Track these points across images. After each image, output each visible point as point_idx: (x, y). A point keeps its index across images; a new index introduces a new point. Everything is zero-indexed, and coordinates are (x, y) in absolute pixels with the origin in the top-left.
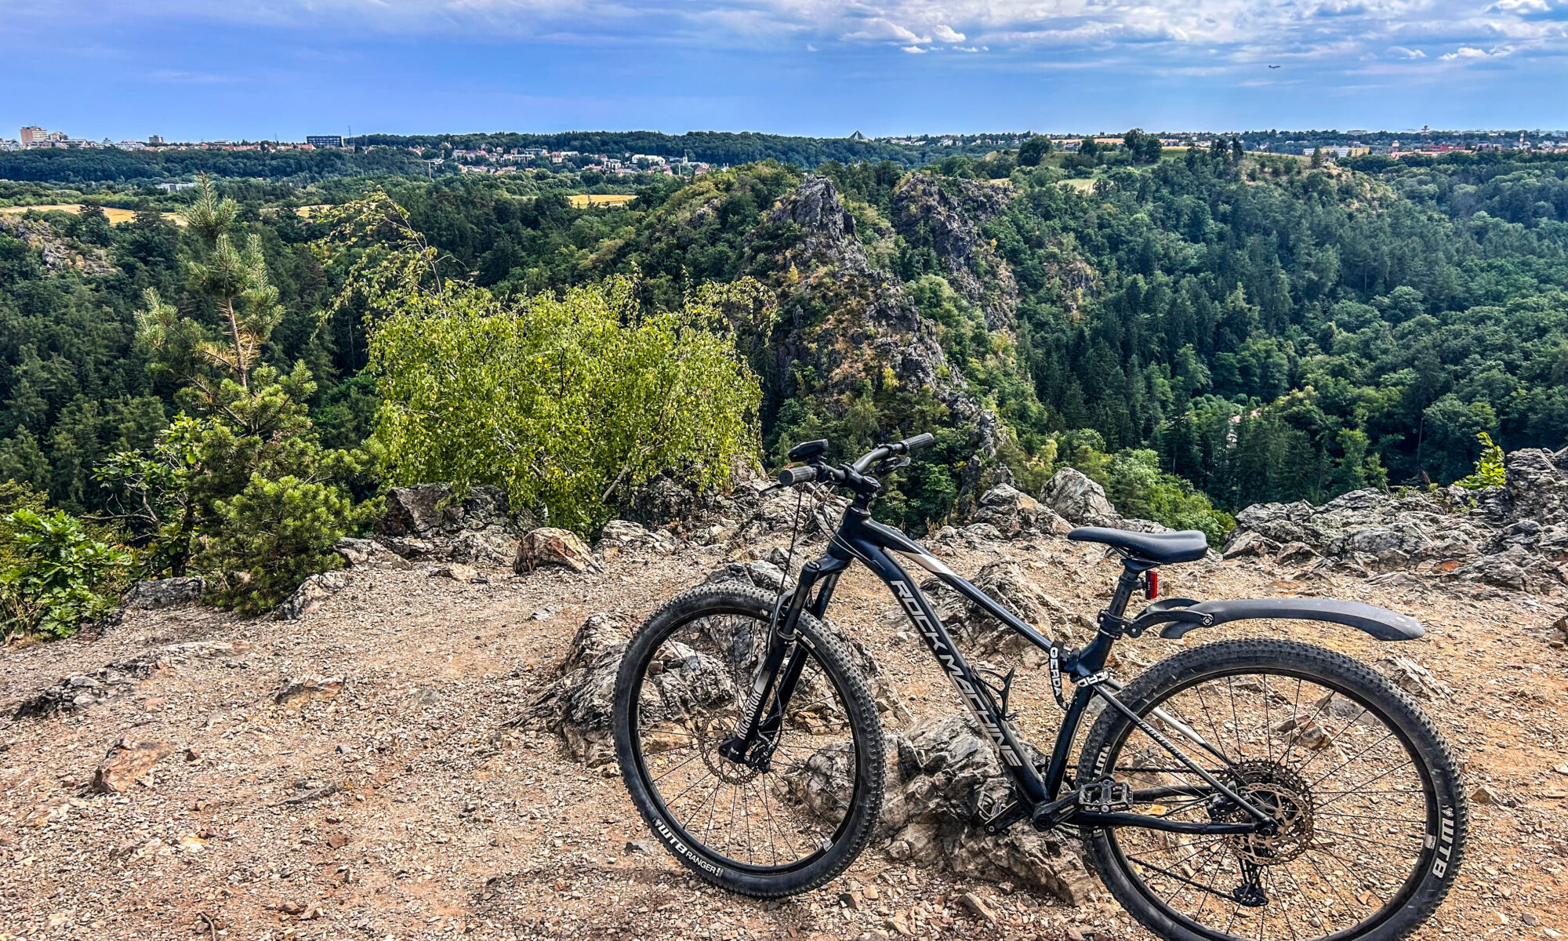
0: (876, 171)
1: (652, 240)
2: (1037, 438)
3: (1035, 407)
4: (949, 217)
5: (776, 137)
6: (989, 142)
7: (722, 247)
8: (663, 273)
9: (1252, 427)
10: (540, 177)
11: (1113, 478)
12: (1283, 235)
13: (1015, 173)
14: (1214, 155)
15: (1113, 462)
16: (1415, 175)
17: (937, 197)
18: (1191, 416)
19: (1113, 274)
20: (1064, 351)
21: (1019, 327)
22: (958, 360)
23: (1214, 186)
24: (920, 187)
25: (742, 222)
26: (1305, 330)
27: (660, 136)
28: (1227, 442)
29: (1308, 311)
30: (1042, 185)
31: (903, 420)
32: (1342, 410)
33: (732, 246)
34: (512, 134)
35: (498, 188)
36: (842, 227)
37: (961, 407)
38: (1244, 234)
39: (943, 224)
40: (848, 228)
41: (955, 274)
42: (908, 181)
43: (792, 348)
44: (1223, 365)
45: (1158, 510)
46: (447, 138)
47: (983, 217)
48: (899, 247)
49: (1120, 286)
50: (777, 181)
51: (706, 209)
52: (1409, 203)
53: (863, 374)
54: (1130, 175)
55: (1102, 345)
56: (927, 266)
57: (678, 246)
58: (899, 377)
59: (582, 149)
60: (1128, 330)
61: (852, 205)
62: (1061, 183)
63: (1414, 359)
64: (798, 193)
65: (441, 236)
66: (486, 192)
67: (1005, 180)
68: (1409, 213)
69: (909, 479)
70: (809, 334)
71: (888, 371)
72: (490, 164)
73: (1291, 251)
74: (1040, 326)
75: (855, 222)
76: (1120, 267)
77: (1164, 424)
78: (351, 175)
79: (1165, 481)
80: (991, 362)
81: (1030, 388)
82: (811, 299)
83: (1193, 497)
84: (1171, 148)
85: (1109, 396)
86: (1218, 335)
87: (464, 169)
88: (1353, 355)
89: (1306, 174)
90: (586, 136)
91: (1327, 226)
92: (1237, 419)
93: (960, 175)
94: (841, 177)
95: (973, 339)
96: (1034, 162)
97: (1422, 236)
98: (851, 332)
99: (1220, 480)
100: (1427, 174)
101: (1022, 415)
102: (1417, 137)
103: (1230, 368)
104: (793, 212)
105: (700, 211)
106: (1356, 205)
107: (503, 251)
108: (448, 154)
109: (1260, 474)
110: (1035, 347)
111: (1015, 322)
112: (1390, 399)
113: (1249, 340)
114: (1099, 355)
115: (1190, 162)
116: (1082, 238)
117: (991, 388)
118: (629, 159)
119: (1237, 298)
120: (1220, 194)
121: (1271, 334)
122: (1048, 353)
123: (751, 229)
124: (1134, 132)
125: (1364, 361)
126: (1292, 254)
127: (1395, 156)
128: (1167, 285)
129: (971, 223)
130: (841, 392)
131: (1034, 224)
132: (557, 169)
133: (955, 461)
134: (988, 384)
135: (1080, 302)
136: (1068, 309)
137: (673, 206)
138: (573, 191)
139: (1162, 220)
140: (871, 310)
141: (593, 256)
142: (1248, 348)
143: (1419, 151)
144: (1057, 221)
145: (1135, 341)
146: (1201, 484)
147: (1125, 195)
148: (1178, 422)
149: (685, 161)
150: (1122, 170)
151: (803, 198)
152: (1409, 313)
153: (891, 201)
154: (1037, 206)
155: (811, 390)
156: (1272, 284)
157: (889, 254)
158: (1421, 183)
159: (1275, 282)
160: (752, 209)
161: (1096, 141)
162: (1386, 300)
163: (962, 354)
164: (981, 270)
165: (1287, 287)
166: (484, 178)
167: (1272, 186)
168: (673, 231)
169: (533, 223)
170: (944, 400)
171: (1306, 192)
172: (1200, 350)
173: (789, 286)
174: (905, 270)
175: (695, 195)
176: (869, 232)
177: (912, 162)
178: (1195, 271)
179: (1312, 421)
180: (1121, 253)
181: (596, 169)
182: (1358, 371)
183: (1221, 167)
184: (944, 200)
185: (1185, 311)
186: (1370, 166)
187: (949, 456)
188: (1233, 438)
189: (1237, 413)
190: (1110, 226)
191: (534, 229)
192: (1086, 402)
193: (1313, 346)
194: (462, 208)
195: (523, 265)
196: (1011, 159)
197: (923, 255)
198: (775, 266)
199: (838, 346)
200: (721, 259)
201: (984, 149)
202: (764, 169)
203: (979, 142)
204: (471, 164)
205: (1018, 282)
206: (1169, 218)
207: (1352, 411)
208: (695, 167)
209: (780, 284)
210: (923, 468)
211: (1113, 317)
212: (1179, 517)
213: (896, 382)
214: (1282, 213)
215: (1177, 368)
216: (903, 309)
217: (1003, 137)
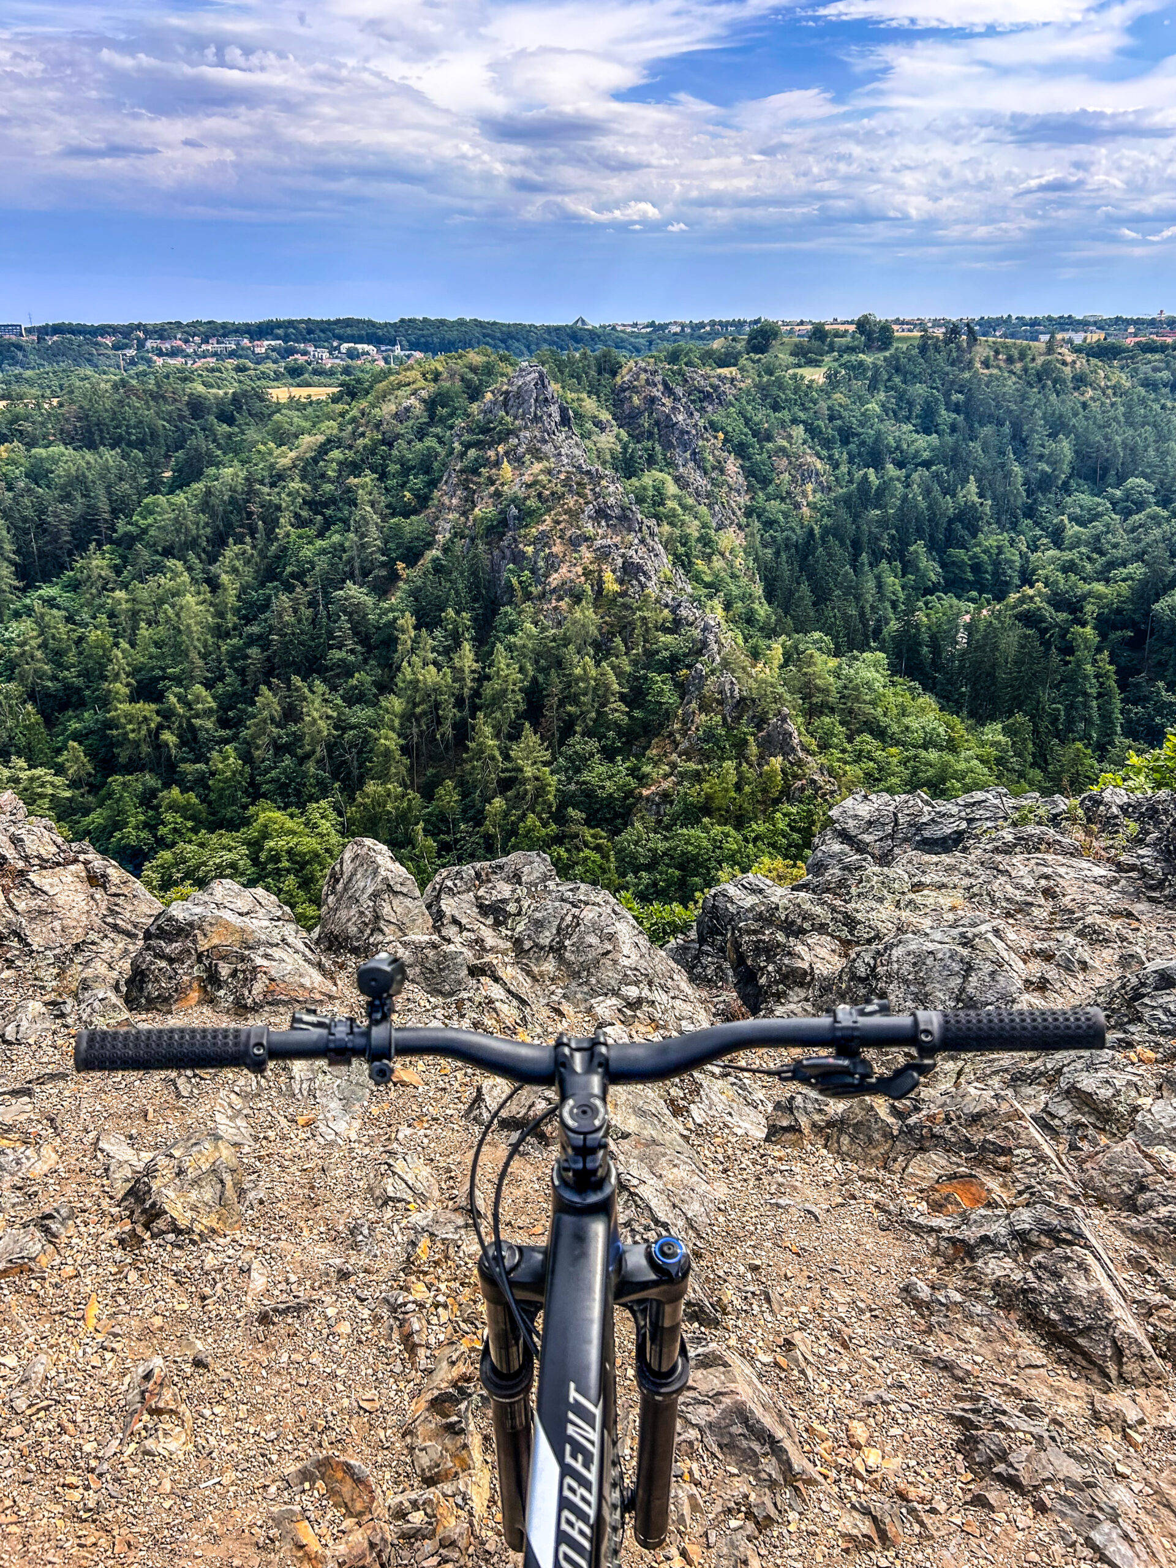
0: (596, 359)
1: (355, 435)
2: (762, 643)
3: (763, 610)
4: (673, 408)
5: (495, 324)
6: (719, 328)
7: (430, 442)
8: (368, 472)
9: (982, 627)
10: (240, 369)
11: (840, 683)
12: (1017, 427)
13: (743, 361)
14: (948, 341)
15: (840, 667)
16: (1150, 362)
17: (660, 387)
18: (921, 617)
19: (844, 469)
20: (793, 550)
21: (748, 526)
22: (683, 562)
23: (947, 374)
24: (643, 376)
25: (452, 415)
26: (1037, 524)
27: (371, 324)
28: (957, 643)
29: (1042, 504)
30: (771, 375)
31: (625, 627)
32: (1072, 606)
33: (440, 441)
34: (209, 323)
35: (192, 381)
36: (558, 419)
37: (684, 612)
38: (976, 425)
39: (668, 416)
40: (565, 421)
41: (681, 470)
42: (630, 370)
43: (508, 552)
44: (953, 563)
45: (885, 715)
46: (139, 327)
47: (710, 408)
48: (620, 441)
49: (851, 481)
50: (489, 370)
51: (412, 400)
52: (1142, 391)
53: (583, 579)
54: (861, 363)
55: (831, 543)
56: (651, 461)
57: (383, 442)
58: (621, 582)
59: (286, 338)
60: (858, 527)
61: (570, 396)
62: (791, 372)
63: (1144, 553)
64: (510, 383)
65: (130, 434)
66: (179, 386)
67: (733, 369)
68: (1143, 401)
69: (631, 689)
70: (525, 536)
71: (608, 576)
72: (187, 356)
73: (1023, 442)
74: (769, 524)
75: (571, 414)
76: (851, 461)
77: (894, 625)
78: (33, 368)
79: (894, 684)
80: (718, 563)
81: (758, 590)
82: (528, 498)
83: (921, 700)
84: (905, 334)
85: (839, 597)
86: (949, 530)
87: (159, 361)
88: (1083, 550)
89: (1040, 360)
90: (291, 323)
91: (1061, 416)
92: (967, 618)
93: (686, 364)
94: (560, 366)
95: (698, 540)
96: (762, 349)
97: (1155, 425)
98: (568, 533)
99: (949, 681)
100: (1161, 361)
101: (749, 619)
102: (1152, 323)
103: (961, 565)
104: (505, 404)
105: (406, 403)
106: (1090, 393)
107: (196, 450)
108: (141, 345)
109: (988, 674)
110: (765, 547)
111: (744, 521)
112: (1119, 595)
113: (980, 535)
114: (829, 554)
115: (923, 349)
116: (811, 430)
117: (718, 591)
118: (338, 348)
119: (969, 493)
120: (953, 382)
121: (1003, 529)
122: (777, 554)
123: (460, 423)
124: (865, 317)
125: (1095, 556)
126: (1025, 445)
127: (1130, 342)
128: (898, 479)
129: (697, 415)
130: (560, 599)
131: (761, 416)
132: (259, 360)
133: (679, 669)
134: (714, 587)
135: (811, 498)
136: (797, 506)
137: (377, 398)
138: (275, 384)
139: (894, 412)
140: (589, 510)
141: (293, 454)
142: (979, 545)
143: (1154, 337)
144: (786, 412)
145: (865, 539)
146: (929, 686)
147: (857, 384)
148: (908, 623)
149: (398, 351)
150: (853, 358)
151: (515, 388)
152: (1141, 506)
153: (613, 392)
154: (765, 397)
155: (528, 596)
156: (1005, 477)
157: (610, 450)
158: (1156, 370)
159: (1008, 475)
160: (462, 401)
161: (827, 327)
162: (1118, 493)
163: (687, 555)
164: (708, 466)
165: (1020, 480)
166: (180, 371)
167: (1006, 374)
168: (378, 426)
169: (228, 419)
170: (666, 606)
171: (1040, 380)
172: (932, 546)
173: (503, 484)
174: (627, 467)
175: (400, 385)
176: (589, 425)
177: (638, 350)
178: (927, 464)
179: (1042, 619)
180: (852, 446)
181: (301, 359)
182: (1089, 566)
183: (955, 355)
184: (668, 390)
185: (916, 507)
186: (1105, 352)
187: (672, 664)
188: (962, 637)
189: (967, 612)
190: (841, 417)
191: (230, 425)
192: (814, 604)
193: (1045, 541)
194: (152, 403)
195: (217, 465)
196: (740, 346)
197: (646, 450)
198: (486, 463)
199: (555, 549)
200: (429, 456)
201: (713, 335)
202: (475, 357)
203: (708, 328)
204: (167, 355)
205: (746, 478)
206: (901, 408)
207: (1082, 607)
208: (408, 357)
209: (493, 483)
210: (645, 678)
211: (843, 513)
212: (906, 721)
213: (616, 587)
214: (1016, 403)
215: (908, 567)
216: (623, 509)
217: (733, 324)
